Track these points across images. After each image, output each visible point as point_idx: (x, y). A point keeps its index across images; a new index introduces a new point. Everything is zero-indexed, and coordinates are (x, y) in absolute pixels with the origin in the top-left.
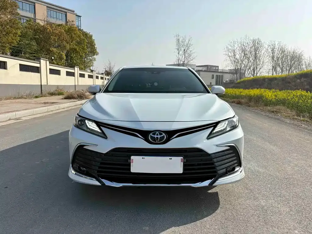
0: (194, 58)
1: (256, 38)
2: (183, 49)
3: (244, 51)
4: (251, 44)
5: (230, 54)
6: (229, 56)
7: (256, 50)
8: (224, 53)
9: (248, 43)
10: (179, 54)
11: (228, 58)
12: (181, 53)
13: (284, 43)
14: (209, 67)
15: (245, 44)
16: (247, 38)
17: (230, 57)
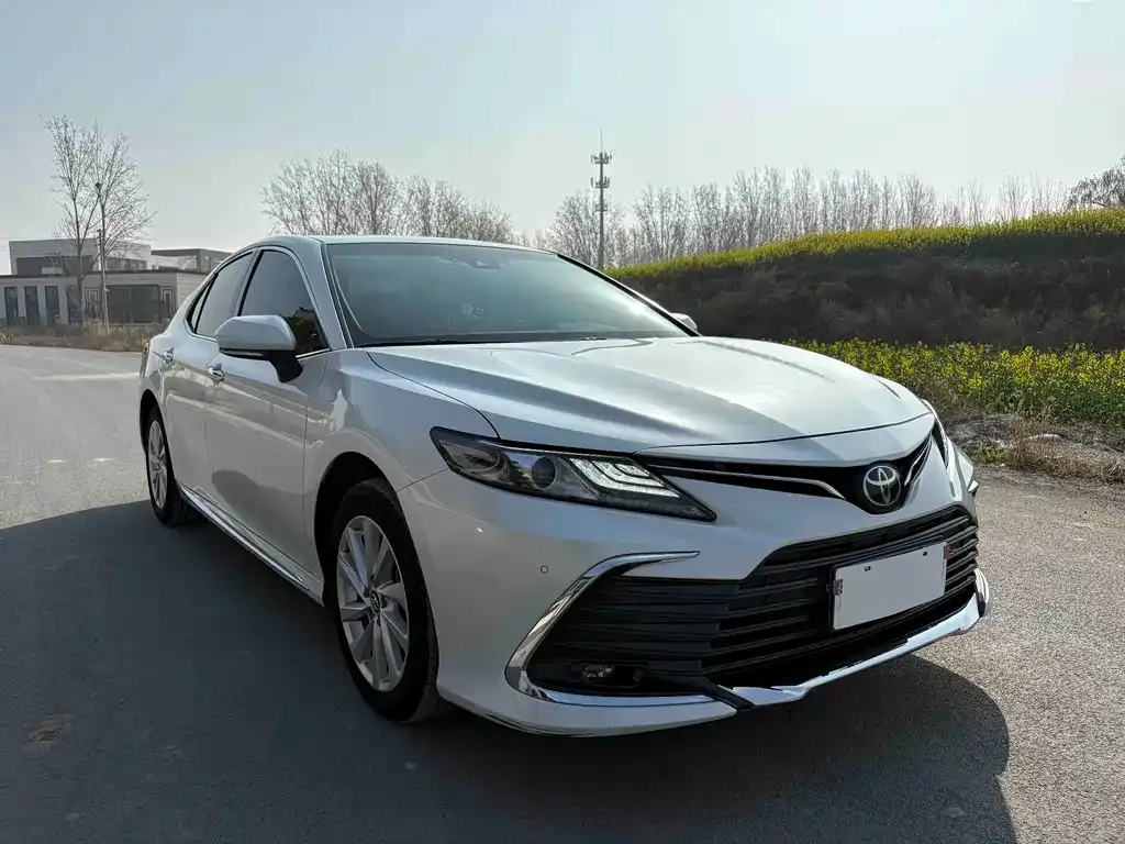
0: (145, 221)
1: (370, 162)
2: (90, 181)
3: (332, 204)
4: (356, 184)
5: (286, 212)
6: (286, 221)
7: (373, 204)
8: (267, 207)
9: (344, 178)
10: (74, 199)
11: (283, 225)
12: (82, 194)
13: (455, 189)
14: (207, 258)
15: (335, 181)
16: (342, 161)
17: (290, 224)
